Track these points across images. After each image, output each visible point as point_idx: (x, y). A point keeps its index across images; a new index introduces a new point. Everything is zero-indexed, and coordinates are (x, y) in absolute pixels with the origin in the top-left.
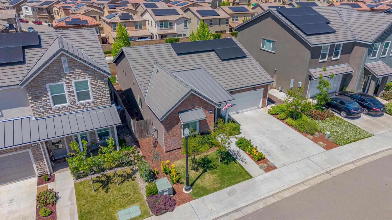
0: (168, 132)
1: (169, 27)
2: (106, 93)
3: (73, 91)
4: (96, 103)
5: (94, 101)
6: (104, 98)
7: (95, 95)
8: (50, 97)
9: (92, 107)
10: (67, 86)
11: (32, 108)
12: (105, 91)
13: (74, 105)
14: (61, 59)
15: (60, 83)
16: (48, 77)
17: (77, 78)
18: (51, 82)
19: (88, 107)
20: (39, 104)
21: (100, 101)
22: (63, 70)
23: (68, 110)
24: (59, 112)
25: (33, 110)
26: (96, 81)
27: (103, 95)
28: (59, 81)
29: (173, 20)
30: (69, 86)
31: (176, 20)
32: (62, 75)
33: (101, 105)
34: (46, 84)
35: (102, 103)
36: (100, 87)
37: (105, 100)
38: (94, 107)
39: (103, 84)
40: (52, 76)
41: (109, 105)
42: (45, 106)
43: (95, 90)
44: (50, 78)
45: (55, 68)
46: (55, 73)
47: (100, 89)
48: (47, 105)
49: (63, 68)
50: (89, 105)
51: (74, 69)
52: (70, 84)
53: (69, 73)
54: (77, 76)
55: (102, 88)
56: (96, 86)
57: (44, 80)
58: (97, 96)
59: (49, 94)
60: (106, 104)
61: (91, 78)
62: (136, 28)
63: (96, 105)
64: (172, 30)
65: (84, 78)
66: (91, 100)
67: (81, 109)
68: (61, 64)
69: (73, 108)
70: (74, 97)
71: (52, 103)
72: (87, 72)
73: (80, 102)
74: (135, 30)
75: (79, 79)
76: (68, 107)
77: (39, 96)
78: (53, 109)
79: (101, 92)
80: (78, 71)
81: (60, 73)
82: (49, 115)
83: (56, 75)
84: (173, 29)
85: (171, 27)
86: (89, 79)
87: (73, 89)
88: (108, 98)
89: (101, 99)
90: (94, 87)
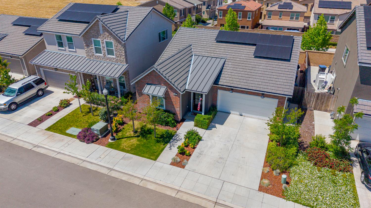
0: (140, 96)
1: (329, 21)
2: (123, 54)
3: (104, 47)
4: (117, 59)
5: (116, 58)
6: (122, 57)
7: (117, 53)
8: (93, 47)
9: (114, 62)
10: (101, 42)
11: (86, 52)
12: (122, 52)
13: (105, 57)
14: (98, 24)
15: (98, 39)
16: (93, 34)
17: (107, 38)
18: (94, 38)
19: (113, 61)
20: (89, 50)
21: (119, 59)
22: (100, 31)
23: (102, 59)
24: (98, 59)
25: (86, 53)
26: (117, 44)
27: (121, 55)
28: (98, 38)
29: (336, 15)
30: (103, 43)
31: (339, 15)
32: (99, 34)
33: (120, 62)
34: (92, 38)
35: (120, 61)
36: (119, 49)
37: (122, 59)
38: (116, 62)
39: (121, 47)
40: (94, 34)
41: (124, 64)
42: (91, 52)
43: (116, 50)
44: (93, 35)
45: (96, 29)
46: (96, 32)
47: (119, 50)
48: (92, 52)
49: (99, 29)
50: (113, 60)
51: (105, 32)
52: (103, 42)
53: (102, 34)
54: (107, 37)
55: (121, 50)
56: (117, 47)
57: (91, 35)
58: (117, 55)
59: (93, 45)
60: (123, 63)
61: (114, 41)
62: (292, 18)
63: (117, 61)
64: (332, 25)
65: (110, 40)
66: (114, 57)
67: (109, 61)
68: (98, 27)
69: (105, 58)
70: (105, 51)
71: (94, 51)
72: (112, 35)
73: (109, 56)
74: (290, 21)
75: (107, 39)
76: (102, 57)
77: (88, 45)
78: (95, 56)
79: (120, 52)
80: (107, 34)
81: (98, 33)
82: (93, 59)
83: (96, 33)
84: (334, 24)
85: (332, 22)
86: (112, 41)
87: (104, 45)
88: (124, 58)
89: (120, 58)
90: (116, 47)
